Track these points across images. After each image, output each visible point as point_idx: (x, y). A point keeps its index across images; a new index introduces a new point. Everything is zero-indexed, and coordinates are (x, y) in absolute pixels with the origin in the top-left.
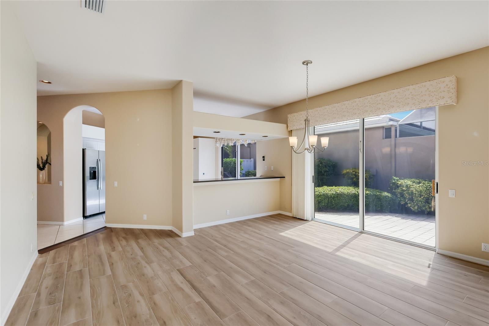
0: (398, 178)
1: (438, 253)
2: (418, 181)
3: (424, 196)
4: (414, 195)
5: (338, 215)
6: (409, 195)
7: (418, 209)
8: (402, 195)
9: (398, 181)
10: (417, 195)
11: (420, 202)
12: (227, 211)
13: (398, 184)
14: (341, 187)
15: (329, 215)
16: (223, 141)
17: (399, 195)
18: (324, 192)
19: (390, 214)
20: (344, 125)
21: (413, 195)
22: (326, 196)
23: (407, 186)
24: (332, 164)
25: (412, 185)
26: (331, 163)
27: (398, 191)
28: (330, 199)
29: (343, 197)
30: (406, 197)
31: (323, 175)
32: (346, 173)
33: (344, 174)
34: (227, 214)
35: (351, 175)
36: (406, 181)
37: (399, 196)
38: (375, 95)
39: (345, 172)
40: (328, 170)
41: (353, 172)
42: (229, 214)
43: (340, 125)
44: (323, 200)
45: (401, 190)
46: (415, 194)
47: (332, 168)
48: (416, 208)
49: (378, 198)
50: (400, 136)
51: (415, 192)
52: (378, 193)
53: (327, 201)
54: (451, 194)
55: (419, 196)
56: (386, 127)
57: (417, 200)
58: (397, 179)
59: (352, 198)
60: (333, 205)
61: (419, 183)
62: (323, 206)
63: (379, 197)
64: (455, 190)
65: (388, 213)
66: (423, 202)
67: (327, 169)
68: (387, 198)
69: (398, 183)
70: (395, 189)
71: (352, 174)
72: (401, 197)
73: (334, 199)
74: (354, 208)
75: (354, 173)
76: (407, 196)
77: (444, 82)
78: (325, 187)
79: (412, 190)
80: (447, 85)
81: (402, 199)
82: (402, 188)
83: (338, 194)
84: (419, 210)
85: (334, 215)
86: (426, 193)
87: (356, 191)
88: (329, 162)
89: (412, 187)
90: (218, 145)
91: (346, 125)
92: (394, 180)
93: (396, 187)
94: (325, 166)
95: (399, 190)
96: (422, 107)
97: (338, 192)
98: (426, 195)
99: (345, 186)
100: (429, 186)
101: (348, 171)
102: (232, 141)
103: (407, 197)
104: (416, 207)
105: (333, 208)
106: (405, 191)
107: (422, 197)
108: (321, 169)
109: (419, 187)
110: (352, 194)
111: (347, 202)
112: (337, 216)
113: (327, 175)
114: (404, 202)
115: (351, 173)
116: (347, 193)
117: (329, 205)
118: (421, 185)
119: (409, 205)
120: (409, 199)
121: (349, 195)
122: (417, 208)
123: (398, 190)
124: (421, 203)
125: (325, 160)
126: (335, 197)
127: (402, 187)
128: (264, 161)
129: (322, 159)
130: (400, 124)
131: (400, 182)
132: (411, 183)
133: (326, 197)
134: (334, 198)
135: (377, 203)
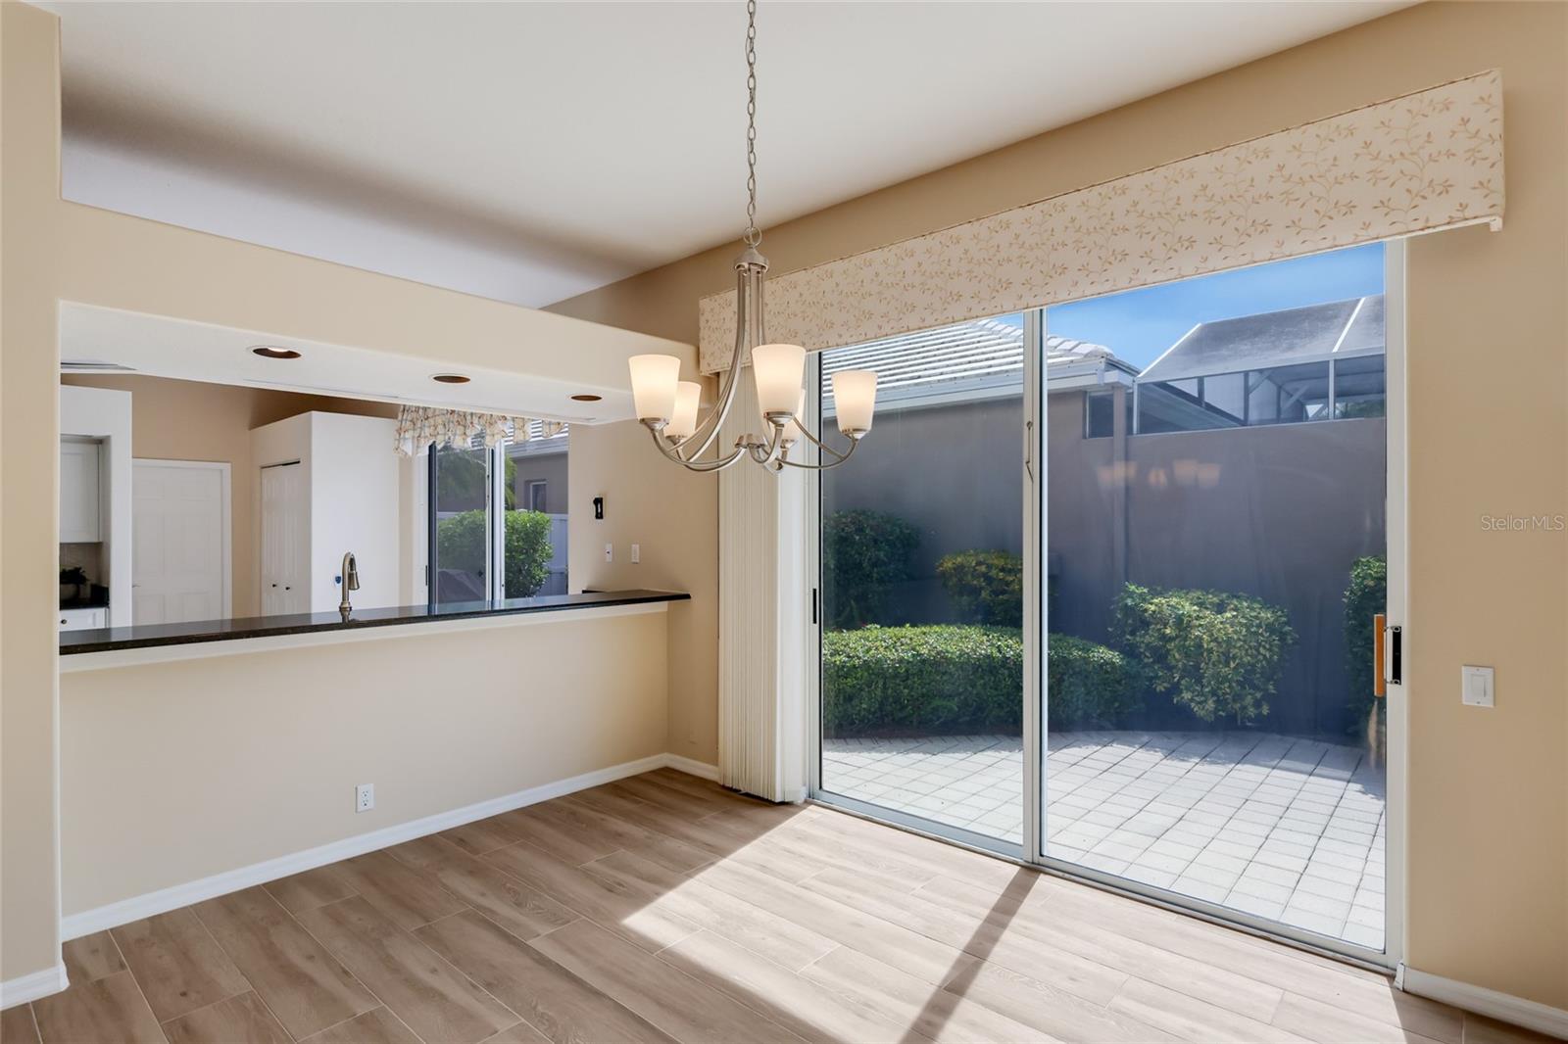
0: (1145, 590)
1: (1404, 991)
2: (1215, 600)
3: (1241, 659)
4: (1205, 654)
5: (925, 753)
6: (1187, 656)
7: (1216, 710)
8: (1161, 656)
9: (1144, 600)
10: (1214, 657)
11: (1227, 685)
12: (361, 789)
13: (1146, 614)
14: (936, 628)
15: (886, 755)
16: (427, 430)
17: (1148, 654)
18: (868, 651)
19: (1118, 733)
20: (944, 380)
21: (1202, 654)
22: (874, 671)
23: (1179, 619)
24: (901, 532)
25: (1198, 618)
26: (898, 530)
27: (1147, 639)
28: (890, 684)
29: (944, 673)
30: (1174, 663)
31: (869, 576)
32: (955, 569)
33: (943, 573)
34: (361, 808)
35: (969, 577)
36: (1174, 601)
37: (1146, 660)
38: (1103, 189)
39: (950, 565)
40: (885, 559)
41: (979, 563)
42: (370, 805)
43: (929, 382)
44: (861, 690)
45: (1156, 635)
46: (1210, 651)
47: (901, 552)
48: (1211, 705)
49: (1074, 674)
50: (1143, 429)
51: (1209, 643)
52: (1077, 653)
53: (879, 692)
54: (1473, 688)
55: (1223, 658)
56: (1093, 394)
57: (1216, 676)
58: (1141, 595)
59: (979, 675)
60: (903, 708)
61: (1220, 609)
62: (863, 713)
63: (1077, 669)
64: (1494, 668)
65: (1109, 730)
66: (1234, 684)
67: (882, 554)
68: (1107, 672)
69: (1146, 610)
70: (1133, 633)
71: (975, 575)
72: (1154, 662)
73: (909, 682)
74: (985, 714)
75: (983, 568)
76: (1177, 661)
77: (1448, 109)
78: (874, 631)
79: (1197, 636)
80: (1465, 122)
81: (1160, 674)
82: (1160, 629)
83: (924, 661)
84: (1221, 713)
85: (907, 751)
86: (1247, 647)
87: (992, 645)
88: (888, 527)
89: (1197, 623)
90: (408, 447)
91: (953, 382)
92: (1131, 595)
93: (1138, 624)
94: (876, 541)
95: (1150, 638)
96: (1335, 239)
97: (924, 651)
98: (1247, 655)
99: (949, 623)
100: (1256, 617)
101: (959, 559)
102: (465, 427)
103: (1180, 665)
104: (1210, 702)
105: (906, 717)
106: (1171, 639)
107: (1232, 665)
108: (860, 554)
109: (1222, 623)
110: (979, 660)
111: (960, 694)
112: (921, 756)
113: (881, 581)
114: (1165, 685)
115: (972, 570)
116: (961, 656)
117: (889, 708)
118: (1228, 615)
119: (1187, 696)
120: (1186, 672)
121: (968, 662)
122: (1216, 708)
123: (1144, 635)
124: (1229, 687)
125: (874, 518)
126: (913, 674)
127: (1159, 627)
128: (599, 521)
129: (864, 513)
130: (1142, 381)
131: (1152, 604)
132: (1195, 608)
133: (877, 675)
134: (908, 679)
135: (1072, 692)
